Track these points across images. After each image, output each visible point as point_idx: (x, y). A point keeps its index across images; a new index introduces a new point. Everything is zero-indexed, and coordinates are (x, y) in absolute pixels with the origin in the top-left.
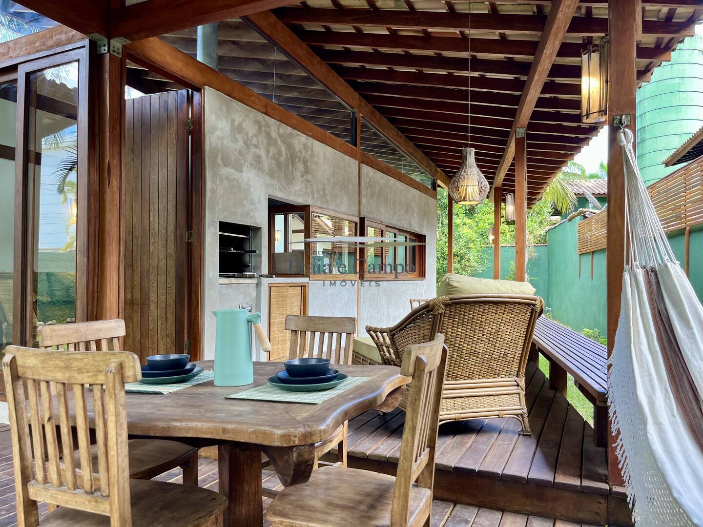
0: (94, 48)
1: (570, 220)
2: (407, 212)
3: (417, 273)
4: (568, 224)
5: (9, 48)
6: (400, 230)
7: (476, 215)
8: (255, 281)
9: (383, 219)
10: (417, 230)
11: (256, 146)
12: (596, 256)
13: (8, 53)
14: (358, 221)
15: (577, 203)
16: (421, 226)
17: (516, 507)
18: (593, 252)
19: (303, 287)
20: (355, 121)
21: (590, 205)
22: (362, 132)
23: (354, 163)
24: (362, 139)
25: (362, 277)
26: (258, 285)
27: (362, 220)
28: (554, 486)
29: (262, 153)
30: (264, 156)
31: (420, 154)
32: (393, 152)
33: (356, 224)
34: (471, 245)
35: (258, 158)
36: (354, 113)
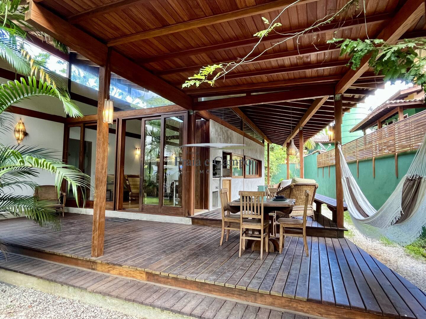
0: (189, 113)
1: (313, 154)
2: (256, 152)
3: (258, 175)
4: (312, 155)
5: (156, 109)
6: (254, 159)
7: (274, 151)
8: (219, 179)
9: (250, 156)
10: (259, 159)
11: (220, 135)
12: (325, 169)
13: (156, 111)
14: (243, 157)
15: (315, 146)
16: (260, 157)
17: (315, 235)
18: (323, 167)
19: (230, 180)
20: (242, 122)
21: (322, 148)
22: (244, 126)
23: (242, 136)
24: (244, 128)
25: (244, 177)
26: (220, 180)
27: (245, 156)
28: (324, 229)
29: (221, 137)
30: (222, 138)
31: (260, 131)
32: (250, 129)
33: (243, 158)
34: (273, 163)
35: (220, 139)
36: (241, 119)
